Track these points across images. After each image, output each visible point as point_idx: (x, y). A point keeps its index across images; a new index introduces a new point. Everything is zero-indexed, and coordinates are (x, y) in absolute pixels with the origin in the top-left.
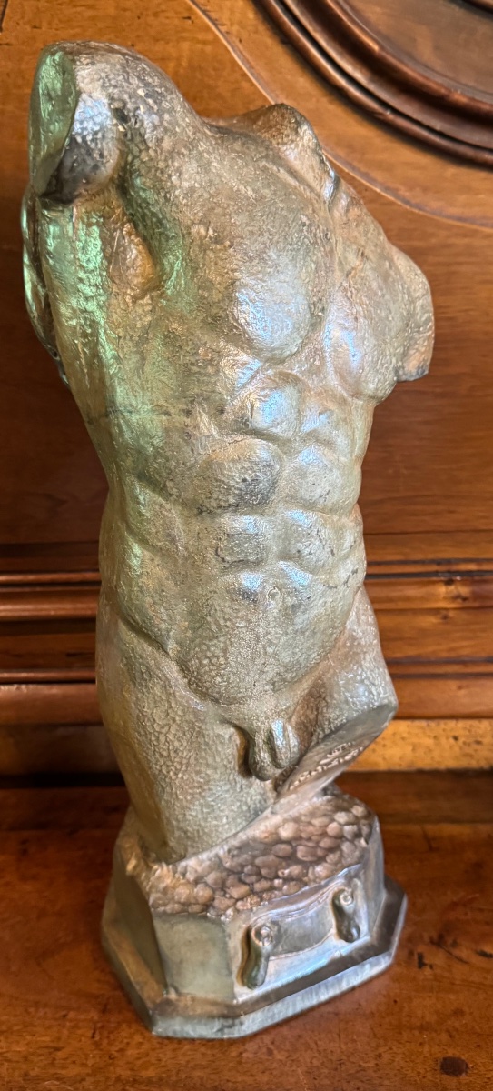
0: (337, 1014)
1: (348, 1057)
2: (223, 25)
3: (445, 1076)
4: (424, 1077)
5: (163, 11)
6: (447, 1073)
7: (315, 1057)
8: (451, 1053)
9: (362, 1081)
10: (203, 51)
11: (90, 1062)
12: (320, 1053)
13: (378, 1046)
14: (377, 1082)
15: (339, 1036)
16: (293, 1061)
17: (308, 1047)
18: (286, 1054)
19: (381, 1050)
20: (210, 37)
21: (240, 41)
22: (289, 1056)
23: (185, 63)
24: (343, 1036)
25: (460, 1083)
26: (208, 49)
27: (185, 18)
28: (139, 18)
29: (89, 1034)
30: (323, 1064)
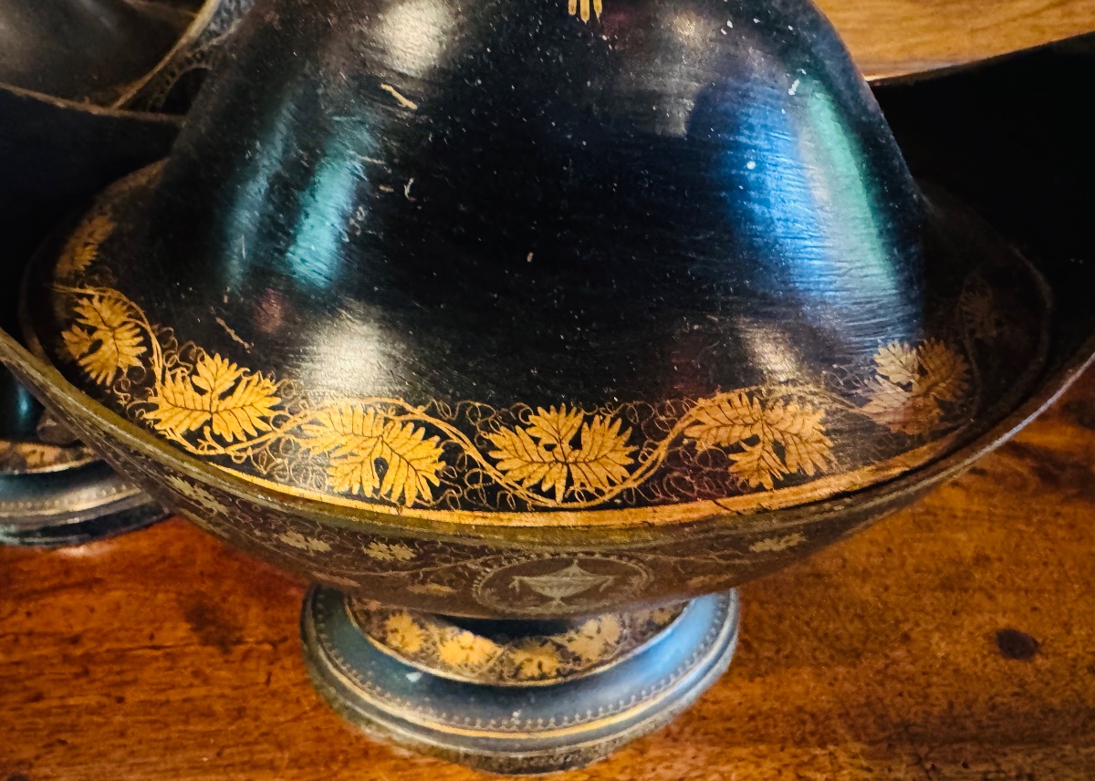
0: (818, 576)
1: (864, 643)
3: (1013, 662)
4: (985, 666)
6: (1015, 656)
7: (815, 649)
8: (1003, 622)
9: (901, 681)
12: (820, 640)
13: (898, 622)
14: (922, 680)
15: (837, 611)
16: (787, 657)
17: (801, 634)
18: (774, 648)
19: (905, 627)
22: (778, 651)
24: (841, 609)
25: (1038, 671)
30: (832, 657)
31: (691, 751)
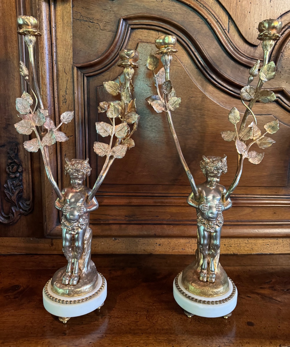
3: (249, 326)
4: (244, 327)
8: (249, 320)
11: (148, 325)
25: (254, 328)
29: (146, 317)
31: (186, 336)
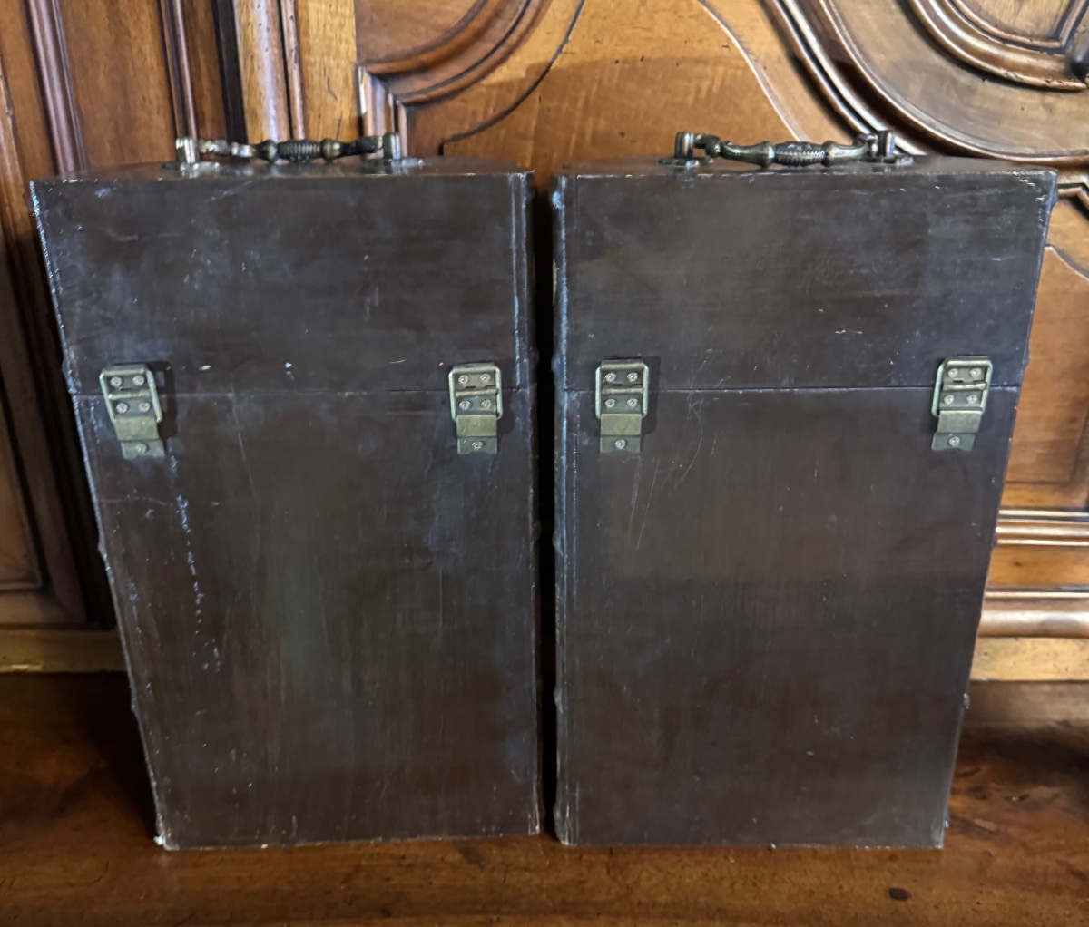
2: (753, 54)
5: (707, 39)
10: (734, 76)
11: (613, 891)
20: (741, 64)
21: (765, 68)
23: (718, 82)
26: (740, 73)
27: (724, 46)
28: (686, 42)
